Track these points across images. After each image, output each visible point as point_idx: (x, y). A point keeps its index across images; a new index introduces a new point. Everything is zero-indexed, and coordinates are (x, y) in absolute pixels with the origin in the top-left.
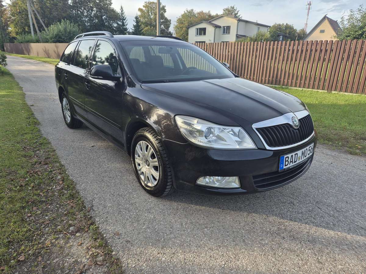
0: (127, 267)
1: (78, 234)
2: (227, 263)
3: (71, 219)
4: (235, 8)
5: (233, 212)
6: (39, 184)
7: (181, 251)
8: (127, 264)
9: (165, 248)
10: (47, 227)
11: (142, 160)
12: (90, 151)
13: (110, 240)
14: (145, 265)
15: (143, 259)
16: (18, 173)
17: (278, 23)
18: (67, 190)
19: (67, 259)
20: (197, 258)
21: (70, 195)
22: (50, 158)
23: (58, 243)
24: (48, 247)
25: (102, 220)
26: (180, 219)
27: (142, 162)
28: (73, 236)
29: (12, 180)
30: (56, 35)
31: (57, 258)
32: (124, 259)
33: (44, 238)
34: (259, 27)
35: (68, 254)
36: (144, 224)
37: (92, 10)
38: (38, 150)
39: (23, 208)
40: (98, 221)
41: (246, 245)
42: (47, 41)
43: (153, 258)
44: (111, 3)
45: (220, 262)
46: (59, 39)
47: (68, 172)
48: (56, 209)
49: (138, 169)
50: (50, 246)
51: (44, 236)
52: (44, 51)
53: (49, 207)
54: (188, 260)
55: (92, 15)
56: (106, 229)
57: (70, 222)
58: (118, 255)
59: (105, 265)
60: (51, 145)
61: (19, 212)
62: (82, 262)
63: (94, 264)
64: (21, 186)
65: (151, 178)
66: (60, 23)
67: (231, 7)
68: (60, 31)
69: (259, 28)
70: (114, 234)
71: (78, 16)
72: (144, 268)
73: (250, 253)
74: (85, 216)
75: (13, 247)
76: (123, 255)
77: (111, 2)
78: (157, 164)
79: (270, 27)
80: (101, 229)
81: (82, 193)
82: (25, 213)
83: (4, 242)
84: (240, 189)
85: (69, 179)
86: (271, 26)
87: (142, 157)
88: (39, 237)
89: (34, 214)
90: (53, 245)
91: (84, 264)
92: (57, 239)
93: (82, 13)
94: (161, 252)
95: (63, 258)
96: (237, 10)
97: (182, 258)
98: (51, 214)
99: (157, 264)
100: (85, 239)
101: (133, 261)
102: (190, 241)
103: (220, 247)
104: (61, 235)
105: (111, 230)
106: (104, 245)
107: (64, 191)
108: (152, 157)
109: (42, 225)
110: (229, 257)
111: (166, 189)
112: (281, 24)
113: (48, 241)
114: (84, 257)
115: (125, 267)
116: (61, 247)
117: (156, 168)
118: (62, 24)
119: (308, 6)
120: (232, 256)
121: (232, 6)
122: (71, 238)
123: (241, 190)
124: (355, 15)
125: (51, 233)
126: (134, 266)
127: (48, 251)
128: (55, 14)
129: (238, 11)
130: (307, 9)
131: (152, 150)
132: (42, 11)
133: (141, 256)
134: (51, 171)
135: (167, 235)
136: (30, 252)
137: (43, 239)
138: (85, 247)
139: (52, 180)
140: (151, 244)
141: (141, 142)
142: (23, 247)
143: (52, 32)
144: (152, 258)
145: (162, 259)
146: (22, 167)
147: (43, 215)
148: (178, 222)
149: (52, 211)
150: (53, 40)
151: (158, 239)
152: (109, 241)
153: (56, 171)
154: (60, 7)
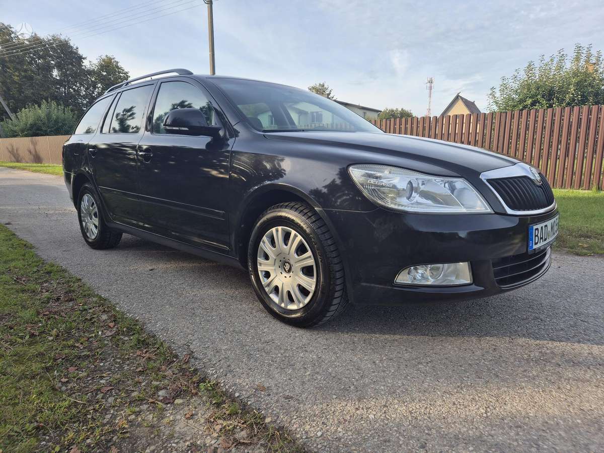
0: (306, 438)
1: (178, 401)
2: (489, 410)
3: (154, 378)
4: (326, 86)
5: (451, 338)
6: (68, 331)
7: (396, 401)
8: (303, 432)
9: (365, 400)
10: (109, 397)
11: (274, 265)
12: (149, 276)
13: (253, 400)
14: (341, 430)
15: (331, 421)
16: (19, 317)
17: (390, 108)
18: (129, 336)
19: (173, 445)
20: (432, 408)
21: (139, 341)
22: (73, 291)
23: (143, 420)
24: (124, 428)
25: (221, 370)
26: (365, 355)
27: (273, 268)
28: (169, 405)
29: (11, 328)
30: (32, 126)
31: (149, 445)
32: (295, 426)
33: (111, 415)
34: (365, 111)
35: (171, 436)
36: (305, 368)
37: (95, 87)
38: (46, 282)
39: (48, 369)
40: (213, 374)
41: (503, 380)
42: (14, 135)
43: (351, 416)
44: (127, 76)
45: (476, 410)
46: (37, 132)
47: (120, 307)
48: (117, 366)
49: (263, 284)
50: (126, 426)
51: (108, 413)
52: (10, 152)
53: (102, 364)
54: (418, 413)
55: (93, 95)
56: (236, 384)
57: (155, 383)
58: (279, 422)
59: (257, 444)
60: (69, 274)
61: (41, 377)
62: (207, 445)
63: (234, 445)
64: (32, 335)
65: (296, 294)
66: (39, 106)
67: (320, 84)
68: (39, 118)
69: (365, 113)
70: (256, 389)
71: (69, 96)
72: (341, 434)
73: (519, 391)
74: (181, 370)
75: (47, 438)
76: (289, 420)
77: (129, 75)
78: (311, 262)
79: (380, 111)
80: (225, 385)
81: (161, 337)
82: (55, 378)
83: (26, 430)
84: (473, 286)
85: (126, 318)
86: (383, 111)
87: (275, 258)
88: (98, 414)
89: (74, 377)
90: (135, 425)
91: (213, 448)
92: (138, 414)
93: (78, 92)
94: (361, 406)
95: (164, 443)
96: (329, 89)
97: (404, 411)
98: (109, 374)
99: (364, 425)
100: (196, 408)
101: (314, 427)
102: (403, 385)
103: (462, 389)
104: (145, 407)
105: (247, 384)
106: (240, 411)
107: (122, 337)
108: (299, 253)
109: (97, 394)
110: (486, 401)
111: (332, 305)
112: (395, 109)
113: (120, 419)
114: (207, 435)
115: (302, 438)
116: (153, 427)
117: (307, 271)
118: (43, 106)
119: (428, 85)
120: (490, 400)
121: (322, 84)
122: (168, 409)
123: (475, 288)
124: (510, 84)
125: (122, 404)
126: (319, 434)
127: (128, 435)
128: (28, 92)
129: (331, 91)
130: (428, 88)
131: (300, 238)
132: (4, 88)
133: (326, 416)
134: (85, 310)
135: (357, 380)
136: (88, 441)
137: (108, 416)
138: (202, 421)
139: (93, 323)
140: (335, 397)
141: (274, 229)
142: (71, 435)
143: (24, 120)
144: (349, 418)
145: (368, 417)
146: (23, 307)
147: (93, 378)
148: (367, 360)
149: (109, 369)
150: (26, 133)
151: (343, 387)
152: (249, 403)
153: (94, 309)
154: (37, 82)
